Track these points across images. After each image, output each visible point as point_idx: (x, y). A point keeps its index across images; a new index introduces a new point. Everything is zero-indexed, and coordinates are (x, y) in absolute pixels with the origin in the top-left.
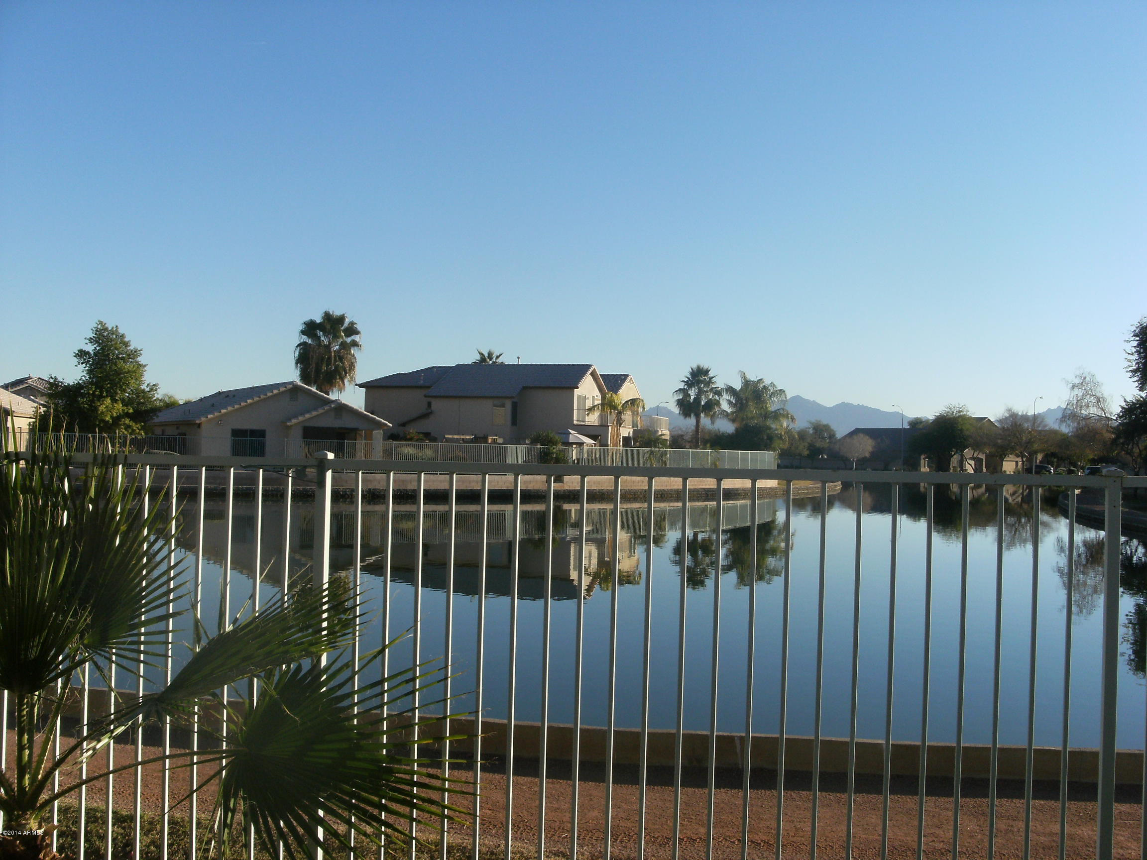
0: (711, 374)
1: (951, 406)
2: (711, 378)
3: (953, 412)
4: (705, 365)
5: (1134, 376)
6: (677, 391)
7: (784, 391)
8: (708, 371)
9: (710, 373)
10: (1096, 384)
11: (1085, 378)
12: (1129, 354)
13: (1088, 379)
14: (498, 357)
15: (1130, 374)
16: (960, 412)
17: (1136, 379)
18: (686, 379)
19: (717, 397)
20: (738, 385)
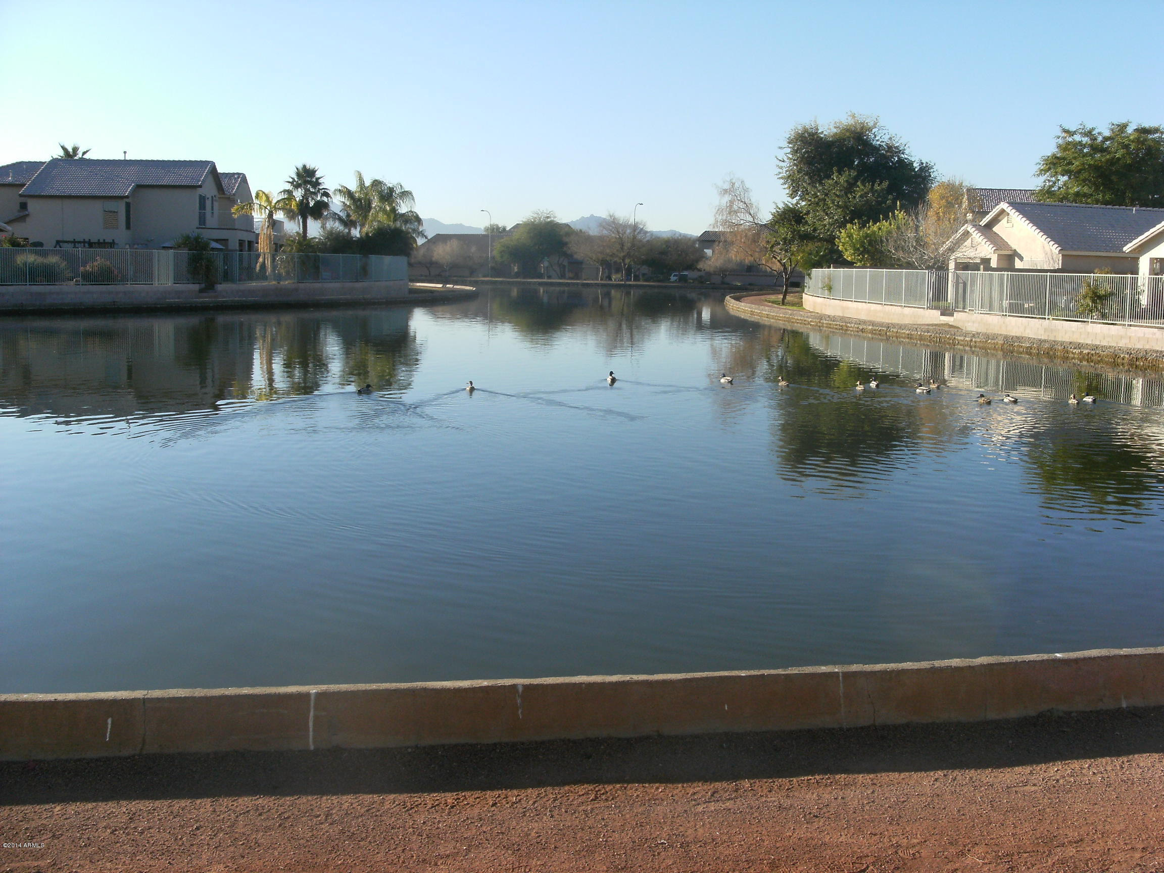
0: (318, 175)
1: (538, 211)
2: (318, 179)
3: (540, 218)
4: (311, 165)
5: (785, 183)
6: (281, 192)
7: (411, 193)
8: (316, 171)
9: (317, 173)
10: (746, 190)
11: (734, 184)
12: (780, 160)
13: (737, 185)
14: (84, 153)
15: (782, 181)
16: (548, 217)
17: (786, 186)
18: (291, 180)
19: (325, 199)
20: (353, 186)
